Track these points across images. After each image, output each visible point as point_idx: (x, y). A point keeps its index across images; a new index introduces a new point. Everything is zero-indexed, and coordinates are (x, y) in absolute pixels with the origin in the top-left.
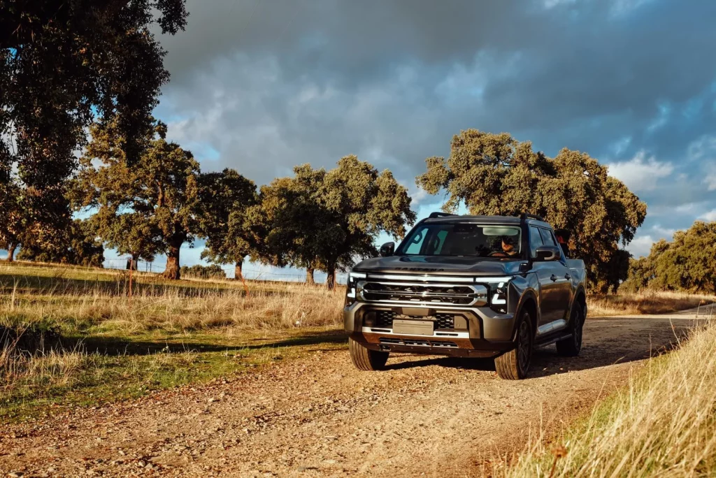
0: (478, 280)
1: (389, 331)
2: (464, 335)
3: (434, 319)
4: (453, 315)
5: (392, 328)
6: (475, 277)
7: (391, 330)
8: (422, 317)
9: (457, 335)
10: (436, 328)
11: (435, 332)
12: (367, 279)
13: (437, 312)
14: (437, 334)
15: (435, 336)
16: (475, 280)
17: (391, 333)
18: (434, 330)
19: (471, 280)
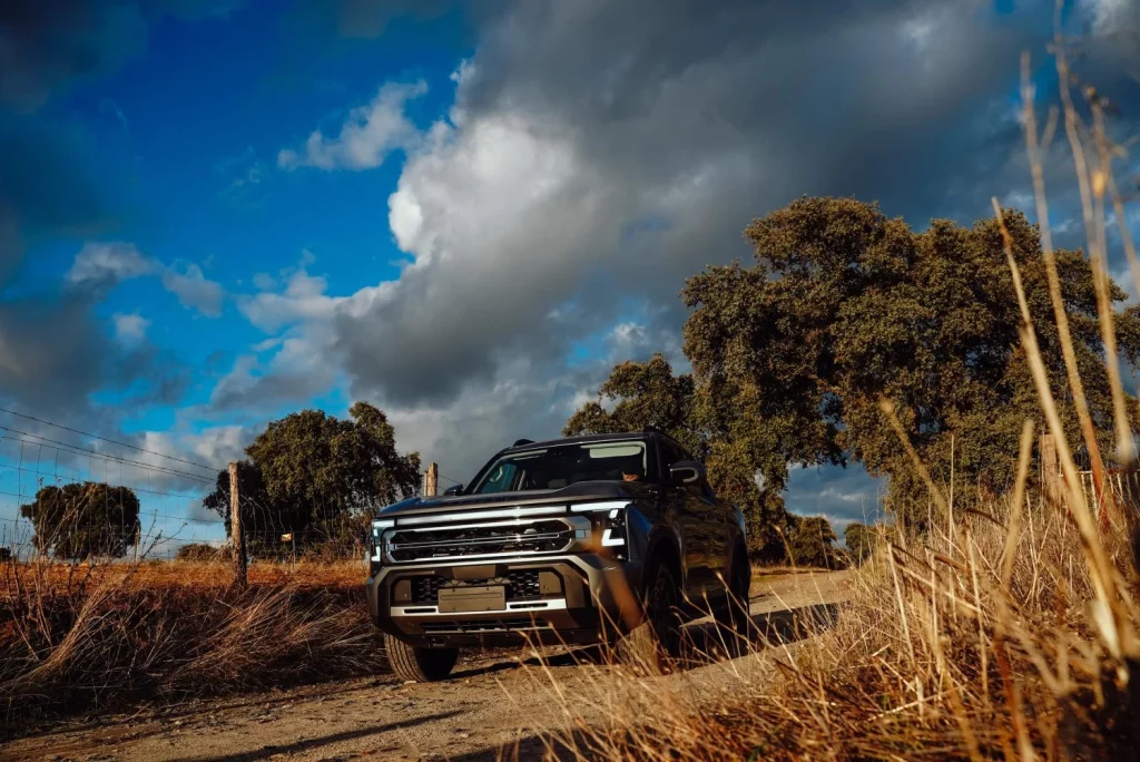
0: (575, 508)
1: (433, 610)
2: (558, 604)
3: (507, 581)
4: (535, 571)
5: (436, 604)
6: (568, 504)
7: (436, 607)
8: (486, 581)
9: (545, 605)
10: (509, 597)
11: (508, 604)
12: (397, 527)
13: (511, 568)
14: (512, 607)
15: (509, 610)
16: (569, 508)
17: (437, 613)
18: (507, 600)
19: (563, 509)
